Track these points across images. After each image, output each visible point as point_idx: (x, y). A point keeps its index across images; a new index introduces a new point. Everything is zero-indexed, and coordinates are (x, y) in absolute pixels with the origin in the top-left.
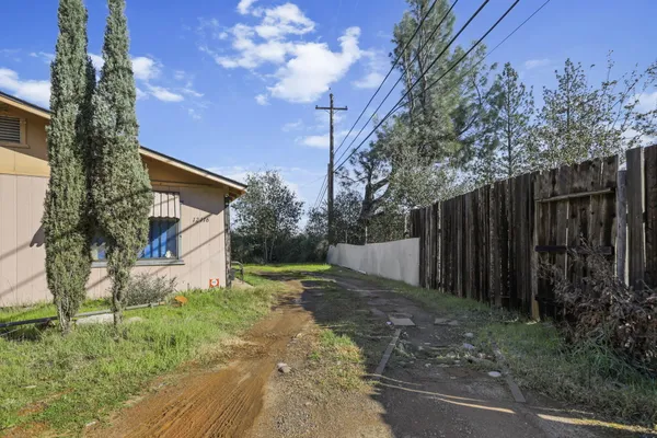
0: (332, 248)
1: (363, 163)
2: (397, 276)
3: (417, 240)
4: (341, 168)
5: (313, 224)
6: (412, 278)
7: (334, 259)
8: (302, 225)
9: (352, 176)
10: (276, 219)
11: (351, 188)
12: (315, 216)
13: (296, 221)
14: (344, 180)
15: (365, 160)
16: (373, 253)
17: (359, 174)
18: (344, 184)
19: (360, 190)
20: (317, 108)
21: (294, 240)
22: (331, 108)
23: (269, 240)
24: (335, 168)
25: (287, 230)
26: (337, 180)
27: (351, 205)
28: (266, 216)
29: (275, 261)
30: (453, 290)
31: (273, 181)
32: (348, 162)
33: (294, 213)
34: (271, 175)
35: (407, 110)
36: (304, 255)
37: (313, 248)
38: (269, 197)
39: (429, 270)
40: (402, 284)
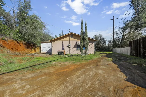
0: (114, 49)
1: (122, 30)
2: (127, 54)
3: (130, 47)
4: (116, 32)
5: (109, 44)
6: (129, 54)
7: (114, 51)
8: (107, 44)
9: (119, 33)
10: (101, 43)
11: (119, 36)
12: (110, 42)
13: (105, 43)
14: (117, 34)
15: (122, 29)
16: (122, 50)
17: (120, 33)
18: (117, 35)
19: (121, 36)
20: (110, 20)
21: (105, 47)
22: (114, 19)
23: (100, 47)
24: (114, 32)
25: (103, 45)
26: (115, 34)
27: (118, 40)
28: (99, 43)
29: (101, 51)
30: (136, 56)
31: (101, 36)
32: (118, 30)
33: (105, 42)
34: (100, 35)
35: (135, 16)
36: (107, 50)
37: (109, 49)
38: (100, 39)
39: (132, 52)
40: (127, 55)
